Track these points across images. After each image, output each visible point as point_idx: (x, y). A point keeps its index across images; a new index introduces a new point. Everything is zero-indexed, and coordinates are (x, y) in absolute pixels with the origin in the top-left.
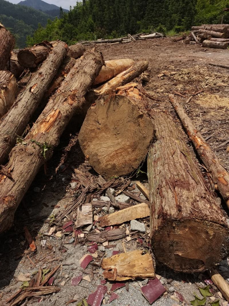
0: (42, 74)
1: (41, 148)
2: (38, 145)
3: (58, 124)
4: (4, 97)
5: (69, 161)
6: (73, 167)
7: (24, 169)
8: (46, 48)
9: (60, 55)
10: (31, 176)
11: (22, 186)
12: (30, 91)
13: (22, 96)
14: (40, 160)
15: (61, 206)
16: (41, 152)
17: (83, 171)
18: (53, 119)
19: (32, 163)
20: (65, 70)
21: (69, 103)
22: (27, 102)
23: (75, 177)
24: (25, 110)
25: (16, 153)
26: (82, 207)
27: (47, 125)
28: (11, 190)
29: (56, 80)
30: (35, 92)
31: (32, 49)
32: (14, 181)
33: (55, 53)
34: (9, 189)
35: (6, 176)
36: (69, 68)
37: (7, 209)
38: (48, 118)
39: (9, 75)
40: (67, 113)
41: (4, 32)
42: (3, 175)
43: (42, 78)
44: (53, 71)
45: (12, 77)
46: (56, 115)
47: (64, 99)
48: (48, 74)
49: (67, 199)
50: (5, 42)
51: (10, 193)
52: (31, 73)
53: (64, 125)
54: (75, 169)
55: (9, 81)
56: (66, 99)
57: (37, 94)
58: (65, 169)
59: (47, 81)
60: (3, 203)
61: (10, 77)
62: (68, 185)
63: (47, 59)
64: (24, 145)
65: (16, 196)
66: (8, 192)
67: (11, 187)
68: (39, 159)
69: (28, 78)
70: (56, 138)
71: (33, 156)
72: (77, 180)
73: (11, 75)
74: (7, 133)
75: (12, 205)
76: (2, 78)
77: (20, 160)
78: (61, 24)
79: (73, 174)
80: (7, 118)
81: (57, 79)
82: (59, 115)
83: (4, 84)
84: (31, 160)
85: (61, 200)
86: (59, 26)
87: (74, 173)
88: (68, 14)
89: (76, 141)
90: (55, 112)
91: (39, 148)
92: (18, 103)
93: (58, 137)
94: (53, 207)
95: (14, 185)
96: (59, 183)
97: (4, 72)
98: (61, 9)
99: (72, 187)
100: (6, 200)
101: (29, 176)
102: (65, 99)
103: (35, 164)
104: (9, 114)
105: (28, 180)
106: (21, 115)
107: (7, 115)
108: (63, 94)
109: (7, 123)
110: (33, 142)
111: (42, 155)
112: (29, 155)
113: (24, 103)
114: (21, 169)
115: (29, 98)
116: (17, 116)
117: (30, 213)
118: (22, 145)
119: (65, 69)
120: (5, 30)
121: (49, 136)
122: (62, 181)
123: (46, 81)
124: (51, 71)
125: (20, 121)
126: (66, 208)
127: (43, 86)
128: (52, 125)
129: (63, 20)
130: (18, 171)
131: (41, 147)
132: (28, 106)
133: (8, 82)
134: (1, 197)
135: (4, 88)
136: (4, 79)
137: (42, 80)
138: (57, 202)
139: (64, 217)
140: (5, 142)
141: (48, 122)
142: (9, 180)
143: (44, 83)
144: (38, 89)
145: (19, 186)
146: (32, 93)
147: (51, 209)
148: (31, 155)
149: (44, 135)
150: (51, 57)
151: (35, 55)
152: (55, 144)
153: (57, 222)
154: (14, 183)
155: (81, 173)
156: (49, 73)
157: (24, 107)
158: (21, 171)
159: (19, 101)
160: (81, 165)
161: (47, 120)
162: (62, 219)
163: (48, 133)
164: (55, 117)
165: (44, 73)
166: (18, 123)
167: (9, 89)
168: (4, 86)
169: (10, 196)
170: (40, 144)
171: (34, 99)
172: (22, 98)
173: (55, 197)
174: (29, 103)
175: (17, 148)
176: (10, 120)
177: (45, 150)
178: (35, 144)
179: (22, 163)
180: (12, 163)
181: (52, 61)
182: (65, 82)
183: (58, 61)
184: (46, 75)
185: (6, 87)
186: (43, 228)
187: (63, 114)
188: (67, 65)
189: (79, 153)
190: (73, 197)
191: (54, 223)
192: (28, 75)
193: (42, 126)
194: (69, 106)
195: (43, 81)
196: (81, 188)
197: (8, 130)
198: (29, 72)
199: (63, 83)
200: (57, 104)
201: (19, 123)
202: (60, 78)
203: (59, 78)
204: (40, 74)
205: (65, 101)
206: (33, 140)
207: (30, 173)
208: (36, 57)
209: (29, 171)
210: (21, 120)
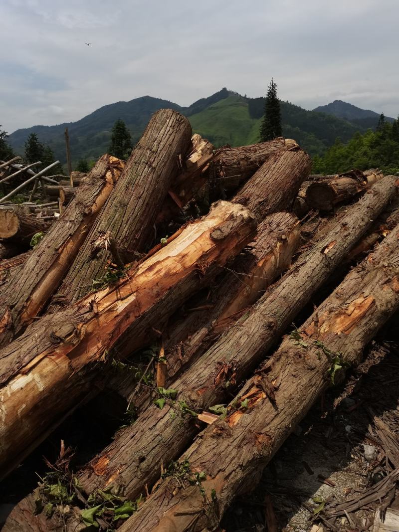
0: (347, 226)
1: (329, 361)
2: (326, 354)
3: (366, 324)
4: (279, 254)
5: (362, 394)
6: (371, 410)
7: (296, 392)
8: (355, 182)
9: (384, 197)
10: (304, 408)
11: (287, 423)
12: (322, 252)
13: (307, 258)
14: (323, 383)
15: (337, 484)
16: (328, 368)
17: (392, 426)
18: (359, 313)
19: (311, 385)
20: (387, 223)
21: (394, 288)
22: (313, 270)
23: (373, 434)
24: (307, 283)
25: (288, 357)
26: (387, 512)
27: (348, 322)
28: (269, 424)
29: (366, 237)
30: (330, 255)
31: (333, 182)
32: (276, 409)
33: (376, 193)
34: (267, 421)
35: (267, 394)
36: (394, 220)
37: (257, 458)
38: (351, 308)
39: (294, 221)
40: (387, 306)
41: (301, 155)
42: (261, 390)
43: (346, 233)
44: (367, 224)
45: (297, 224)
46: (366, 307)
47: (385, 279)
48: (357, 227)
49: (351, 474)
50: (298, 170)
51: (267, 429)
52: (320, 219)
53: (376, 328)
54: (375, 418)
55: (291, 229)
56: (389, 279)
57: (332, 258)
58: (353, 407)
59: (353, 238)
60: (253, 444)
61: (294, 223)
62: (356, 445)
63: (360, 201)
64: (303, 347)
65: (275, 439)
66: (265, 427)
67: (271, 419)
68: (323, 381)
69: (314, 225)
70: (359, 349)
71: (314, 372)
72: (377, 443)
73: (296, 221)
74: (274, 315)
75: (265, 452)
76: (283, 223)
77: (294, 373)
78: (376, 140)
79: (370, 425)
80: (279, 289)
81: (369, 236)
82: (371, 308)
83: (283, 234)
84: (310, 380)
85: (337, 471)
86: (372, 143)
87: (373, 424)
88: (391, 126)
89: (381, 358)
90: (364, 299)
91: (327, 360)
92: (300, 268)
93: (362, 348)
94: (322, 479)
95: (275, 416)
96: (339, 433)
97: (288, 214)
98: (382, 117)
99: (365, 453)
100: (260, 440)
101: (301, 408)
102: (387, 279)
103: (314, 388)
104: (283, 284)
105: (297, 416)
106: (301, 289)
107: (280, 285)
108: (384, 269)
109: (277, 298)
110: (319, 346)
111: (329, 376)
112: (308, 369)
113: (309, 271)
114: (292, 390)
115: (318, 262)
116: (294, 290)
117: (278, 471)
118: (299, 346)
119: (388, 221)
120: (303, 152)
121: (347, 342)
122: (345, 432)
123: (351, 238)
124: (362, 224)
125: (297, 299)
126: (346, 495)
127: (344, 247)
128: (355, 323)
129: (380, 134)
130: (285, 393)
131: (332, 360)
132: (314, 277)
133: (289, 232)
134: (254, 431)
135: (282, 240)
136: (285, 226)
137: (346, 236)
138: (330, 472)
139: (342, 513)
140: (268, 329)
141: (350, 315)
142: (269, 404)
143: (348, 241)
144: (336, 250)
145: (282, 422)
146: (326, 255)
147: (319, 483)
148: (312, 369)
149: (340, 338)
150: (368, 200)
151: (336, 191)
152: (355, 360)
153: (328, 519)
154: (276, 413)
155: (387, 429)
156: (359, 225)
157: (307, 276)
158: (291, 395)
159: (302, 265)
160: (389, 411)
161: (349, 312)
162: (337, 518)
163: (346, 336)
164: (363, 310)
165: (350, 225)
166: (293, 302)
167: (289, 241)
168: (283, 237)
169: (267, 435)
170: (330, 354)
171: (326, 265)
172: (306, 262)
173: (326, 459)
174: (317, 271)
175: (291, 350)
176: (282, 294)
177: (337, 367)
178: (321, 351)
179: (294, 380)
180: (279, 373)
181: (368, 207)
182: (386, 244)
183: (378, 207)
184: (353, 228)
185: (286, 239)
186: (297, 515)
187: (380, 307)
188: (392, 216)
189: (384, 383)
190: (365, 476)
191: (321, 516)
192: (313, 221)
193: (338, 320)
194: (392, 294)
195: (347, 238)
196: (385, 465)
197: (276, 310)
198: (317, 217)
199: (380, 247)
200: (371, 286)
201: (295, 302)
202: (375, 236)
203: (373, 235)
204: (344, 225)
205: (386, 283)
206: (319, 343)
207: (304, 403)
208: (336, 195)
209: (303, 398)
210: (298, 297)
